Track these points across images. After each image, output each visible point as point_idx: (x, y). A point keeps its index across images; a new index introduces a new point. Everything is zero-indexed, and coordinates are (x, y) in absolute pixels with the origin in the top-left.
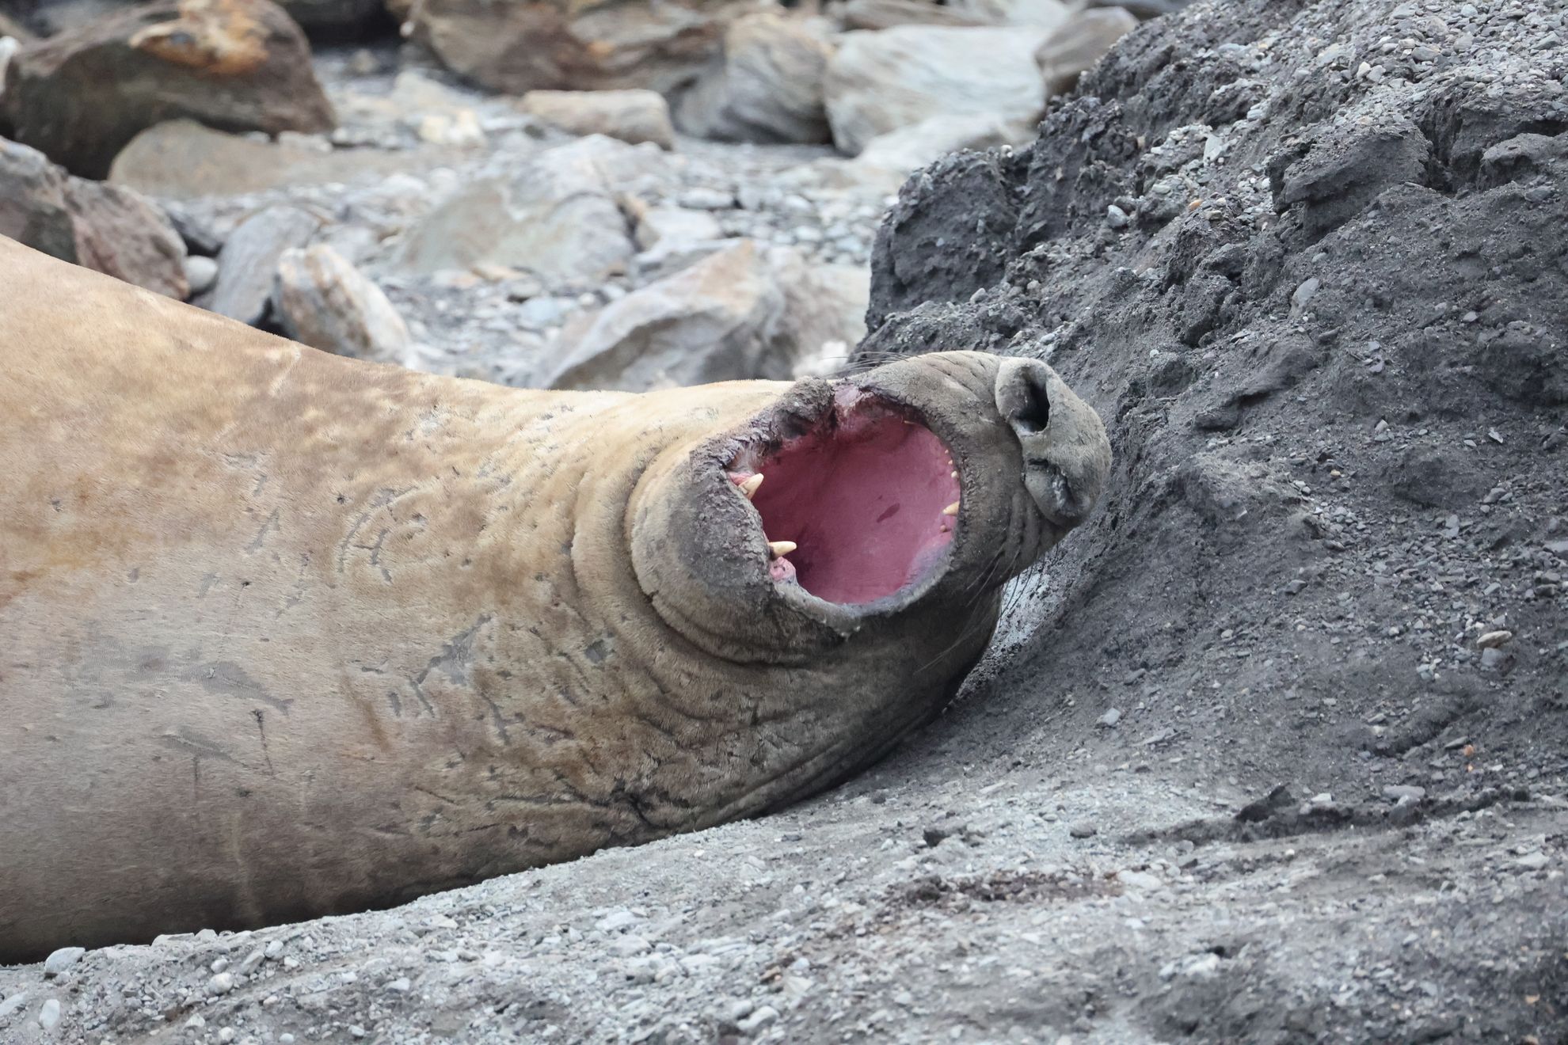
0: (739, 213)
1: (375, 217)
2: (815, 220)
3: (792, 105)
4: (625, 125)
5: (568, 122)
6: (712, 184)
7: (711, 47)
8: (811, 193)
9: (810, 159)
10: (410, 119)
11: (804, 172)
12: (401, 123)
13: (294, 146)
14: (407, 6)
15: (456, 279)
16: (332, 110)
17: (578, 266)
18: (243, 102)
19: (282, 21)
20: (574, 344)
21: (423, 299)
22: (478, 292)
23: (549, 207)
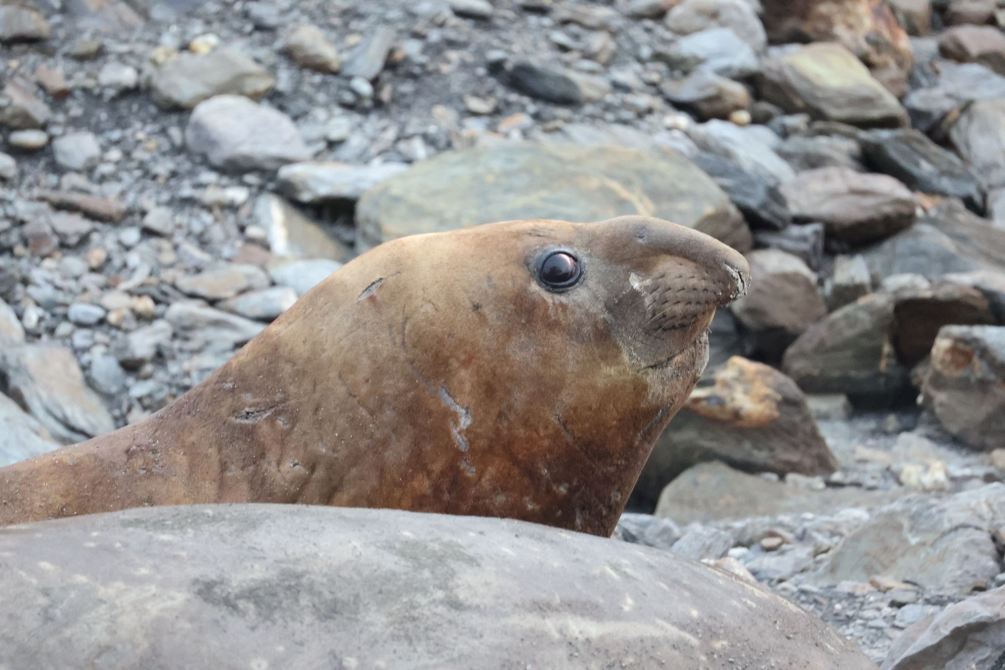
1: (820, 539)
10: (897, 466)
12: (888, 469)
13: (796, 484)
14: (921, 383)
15: (855, 587)
16: (833, 457)
17: (955, 581)
18: (760, 449)
19: (792, 389)
20: (913, 640)
21: (825, 602)
22: (869, 598)
23: (937, 536)
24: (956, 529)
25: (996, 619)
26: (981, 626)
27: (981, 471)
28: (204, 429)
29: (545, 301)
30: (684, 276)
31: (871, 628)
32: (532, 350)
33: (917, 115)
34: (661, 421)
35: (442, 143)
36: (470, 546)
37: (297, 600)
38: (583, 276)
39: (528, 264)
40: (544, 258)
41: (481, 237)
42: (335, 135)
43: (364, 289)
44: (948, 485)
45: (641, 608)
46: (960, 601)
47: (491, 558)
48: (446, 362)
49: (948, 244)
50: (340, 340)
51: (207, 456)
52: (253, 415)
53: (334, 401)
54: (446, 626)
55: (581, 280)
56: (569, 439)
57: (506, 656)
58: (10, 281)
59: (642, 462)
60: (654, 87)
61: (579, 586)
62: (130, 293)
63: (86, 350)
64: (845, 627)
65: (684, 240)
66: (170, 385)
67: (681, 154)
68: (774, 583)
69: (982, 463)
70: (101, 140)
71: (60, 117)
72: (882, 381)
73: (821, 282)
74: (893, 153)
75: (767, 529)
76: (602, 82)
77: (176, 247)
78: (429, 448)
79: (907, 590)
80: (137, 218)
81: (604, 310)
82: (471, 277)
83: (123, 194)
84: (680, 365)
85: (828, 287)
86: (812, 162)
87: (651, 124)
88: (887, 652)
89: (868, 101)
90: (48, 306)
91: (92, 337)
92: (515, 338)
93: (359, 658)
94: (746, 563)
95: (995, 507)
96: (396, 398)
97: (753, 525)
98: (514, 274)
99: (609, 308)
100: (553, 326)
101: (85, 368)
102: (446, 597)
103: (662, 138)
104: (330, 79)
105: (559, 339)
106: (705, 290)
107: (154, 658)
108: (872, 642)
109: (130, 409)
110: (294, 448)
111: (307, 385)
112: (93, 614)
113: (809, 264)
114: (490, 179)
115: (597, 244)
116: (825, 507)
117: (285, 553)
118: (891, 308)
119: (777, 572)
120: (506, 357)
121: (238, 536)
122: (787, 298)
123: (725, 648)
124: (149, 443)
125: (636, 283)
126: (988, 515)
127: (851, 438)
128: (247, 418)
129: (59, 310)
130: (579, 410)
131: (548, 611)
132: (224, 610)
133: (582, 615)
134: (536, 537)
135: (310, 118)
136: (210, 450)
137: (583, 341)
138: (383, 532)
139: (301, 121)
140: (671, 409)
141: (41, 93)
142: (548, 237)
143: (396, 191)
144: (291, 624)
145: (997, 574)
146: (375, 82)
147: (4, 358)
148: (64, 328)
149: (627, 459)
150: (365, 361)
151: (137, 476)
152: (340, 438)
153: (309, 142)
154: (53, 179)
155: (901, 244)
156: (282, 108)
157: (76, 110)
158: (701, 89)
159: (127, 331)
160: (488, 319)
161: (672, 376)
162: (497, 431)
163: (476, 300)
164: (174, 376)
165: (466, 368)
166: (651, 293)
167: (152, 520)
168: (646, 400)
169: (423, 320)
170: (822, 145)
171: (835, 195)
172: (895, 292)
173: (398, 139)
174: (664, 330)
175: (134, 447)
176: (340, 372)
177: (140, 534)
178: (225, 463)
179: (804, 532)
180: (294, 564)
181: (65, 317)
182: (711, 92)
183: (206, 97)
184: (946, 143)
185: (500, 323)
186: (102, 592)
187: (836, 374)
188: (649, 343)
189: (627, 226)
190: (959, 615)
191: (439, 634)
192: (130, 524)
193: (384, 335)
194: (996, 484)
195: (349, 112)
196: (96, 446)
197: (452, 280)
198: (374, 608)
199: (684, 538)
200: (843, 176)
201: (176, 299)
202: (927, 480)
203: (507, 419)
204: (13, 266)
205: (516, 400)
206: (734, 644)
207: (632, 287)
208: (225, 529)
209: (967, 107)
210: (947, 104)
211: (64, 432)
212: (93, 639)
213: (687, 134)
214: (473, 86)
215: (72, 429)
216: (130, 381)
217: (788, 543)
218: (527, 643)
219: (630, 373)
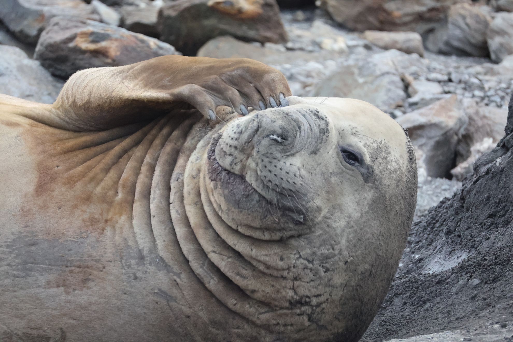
0: (451, 84)
1: (302, 79)
2: (482, 88)
3: (473, 41)
4: (404, 46)
5: (381, 44)
6: (440, 72)
7: (442, 16)
8: (480, 77)
9: (480, 63)
10: (318, 40)
11: (478, 68)
12: (314, 41)
13: (271, 49)
16: (287, 35)
18: (251, 30)
23: (374, 78)
24: (383, 74)
25: (429, 123)
27: (361, 42)
44: (347, 50)
202: (336, 47)
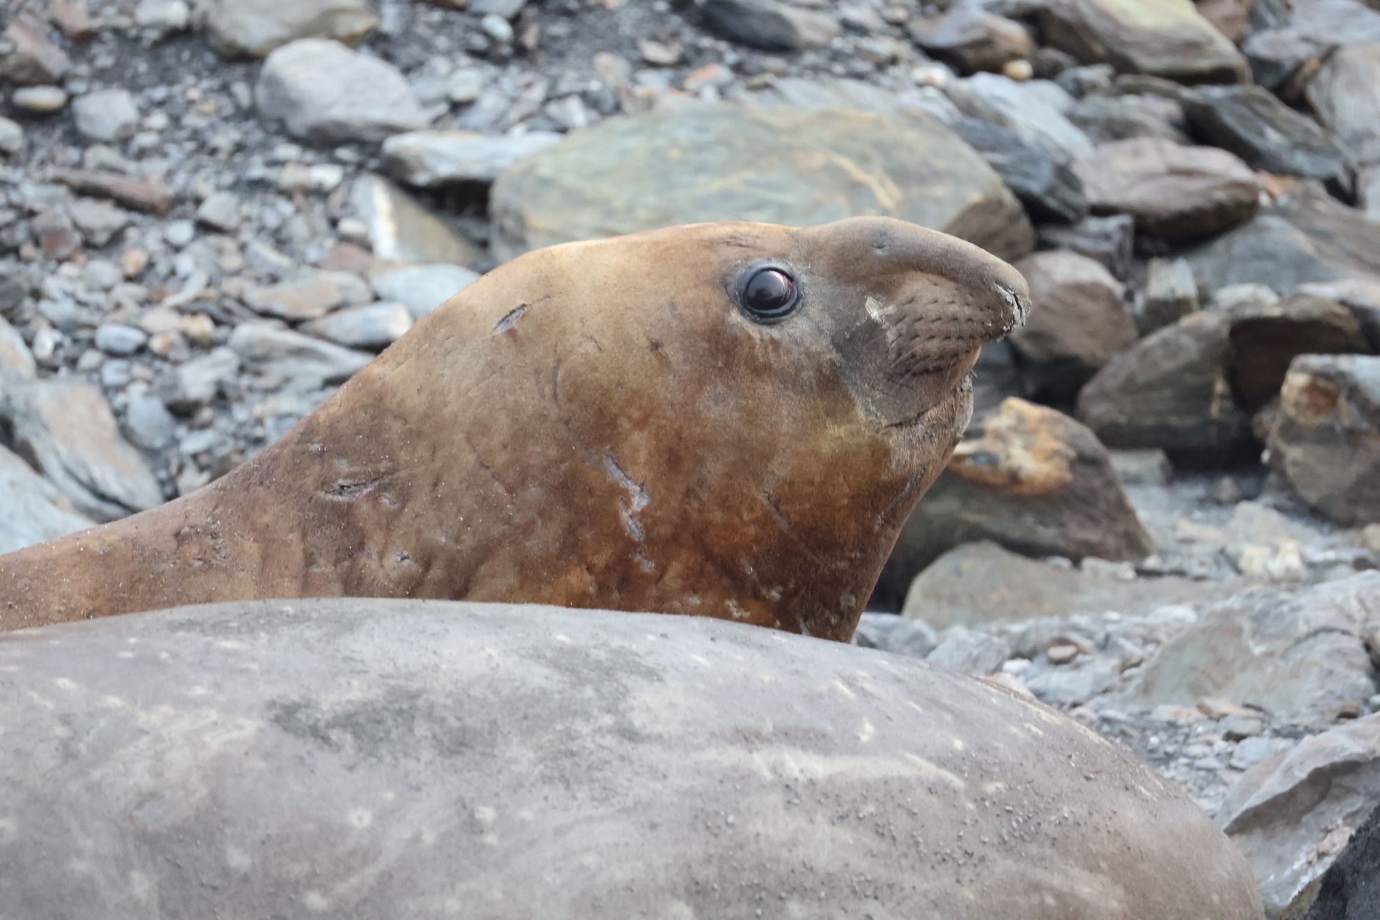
1: (1129, 647)
10: (1234, 548)
12: (1222, 552)
13: (1095, 573)
14: (1267, 433)
15: (1177, 714)
16: (1147, 536)
17: (1314, 706)
18: (1045, 524)
19: (1091, 442)
20: (1257, 785)
21: (1136, 734)
22: (1196, 728)
23: (1290, 642)
24: (1315, 633)
25: (1371, 758)
26: (1351, 767)
27: (1349, 555)
28: (282, 506)
29: (750, 337)
30: (940, 301)
31: (1199, 769)
32: (732, 404)
33: (1261, 66)
34: (909, 498)
35: (608, 106)
36: (649, 653)
37: (411, 730)
38: (801, 301)
39: (725, 285)
40: (748, 277)
41: (661, 248)
42: (461, 93)
43: (500, 319)
44: (1305, 574)
45: (884, 737)
46: (1321, 731)
47: (677, 669)
48: (613, 423)
49: (1302, 242)
50: (469, 390)
51: (286, 544)
52: (349, 490)
53: (460, 472)
54: (616, 763)
55: (799, 306)
56: (783, 524)
57: (699, 804)
58: (16, 294)
59: (885, 554)
60: (900, 28)
61: (799, 708)
62: (181, 310)
63: (120, 388)
64: (1163, 768)
65: (940, 250)
66: (235, 436)
67: (937, 119)
68: (1066, 707)
69: (1351, 544)
70: (140, 100)
71: (83, 69)
72: (1213, 431)
73: (1129, 296)
74: (1229, 119)
75: (1056, 634)
76: (827, 21)
77: (243, 248)
78: (589, 536)
79: (1247, 718)
80: (189, 207)
81: (831, 347)
82: (648, 304)
83: (169, 175)
84: (935, 422)
85: (1140, 301)
86: (1117, 131)
87: (895, 78)
88: (1221, 803)
89: (1193, 47)
90: (67, 327)
91: (128, 371)
92: (708, 389)
93: (497, 808)
94: (1027, 680)
95: (1369, 604)
96: (545, 470)
97: (1037, 629)
98: (707, 299)
99: (839, 348)
100: (760, 370)
101: (119, 413)
102: (615, 723)
103: (910, 98)
104: (453, 16)
105: (769, 388)
106: (970, 320)
107: (215, 809)
108: (1201, 789)
109: (181, 469)
110: (403, 535)
111: (422, 451)
112: (132, 749)
113: (1113, 271)
114: (675, 154)
115: (819, 258)
116: (1136, 603)
117: (395, 665)
118: (1225, 332)
119: (1070, 693)
120: (696, 414)
121: (328, 642)
122: (1082, 317)
123: (1001, 792)
124: (207, 523)
125: (874, 311)
126: (1359, 615)
127: (1171, 509)
128: (341, 494)
129: (84, 334)
130: (796, 485)
131: (757, 742)
132: (311, 744)
133: (804, 748)
134: (739, 640)
135: (426, 70)
136: (291, 536)
137: (803, 392)
138: (528, 635)
139: (413, 75)
140: (923, 481)
141: (56, 35)
142: (753, 247)
143: (545, 170)
144: (403, 761)
145: (1371, 695)
146: (515, 21)
147: (8, 399)
148: (90, 359)
149: (863, 551)
150: (503, 419)
151: (189, 569)
152: (467, 522)
153: (425, 104)
154: (73, 154)
155: (1240, 242)
156: (388, 57)
157: (105, 60)
158: (963, 30)
159: (176, 363)
160: (671, 362)
161: (924, 437)
162: (685, 517)
163: (655, 336)
164: (242, 425)
165: (641, 430)
166: (896, 324)
167: (210, 622)
168: (889, 470)
169: (582, 364)
170: (1131, 107)
171: (1148, 176)
172: (1231, 310)
173: (548, 100)
174: (914, 375)
175: (187, 529)
176: (468, 434)
177: (195, 640)
178: (312, 554)
179: (1107, 638)
180: (407, 679)
181: (92, 344)
182: (977, 34)
183: (283, 42)
184: (1301, 104)
185: (688, 368)
186: (143, 719)
187: (1149, 421)
188: (892, 393)
189: (861, 231)
190: (1319, 751)
191: (608, 774)
192: (181, 626)
193: (529, 384)
194: (1370, 572)
195: (479, 62)
196: (134, 526)
197: (621, 308)
198: (516, 740)
199: (943, 647)
200: (1160, 151)
201: (244, 320)
202: (1276, 566)
203: (698, 497)
204: (19, 272)
205: (709, 472)
206: (1012, 786)
207: (869, 317)
208: (310, 633)
209: (1329, 55)
210: (1303, 51)
211: (92, 502)
212: (131, 783)
213: (945, 92)
214: (649, 27)
215: (102, 497)
216: (181, 431)
217: (1085, 653)
218: (728, 786)
219: (867, 433)
